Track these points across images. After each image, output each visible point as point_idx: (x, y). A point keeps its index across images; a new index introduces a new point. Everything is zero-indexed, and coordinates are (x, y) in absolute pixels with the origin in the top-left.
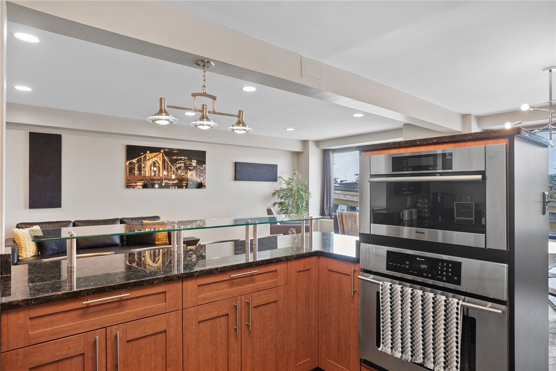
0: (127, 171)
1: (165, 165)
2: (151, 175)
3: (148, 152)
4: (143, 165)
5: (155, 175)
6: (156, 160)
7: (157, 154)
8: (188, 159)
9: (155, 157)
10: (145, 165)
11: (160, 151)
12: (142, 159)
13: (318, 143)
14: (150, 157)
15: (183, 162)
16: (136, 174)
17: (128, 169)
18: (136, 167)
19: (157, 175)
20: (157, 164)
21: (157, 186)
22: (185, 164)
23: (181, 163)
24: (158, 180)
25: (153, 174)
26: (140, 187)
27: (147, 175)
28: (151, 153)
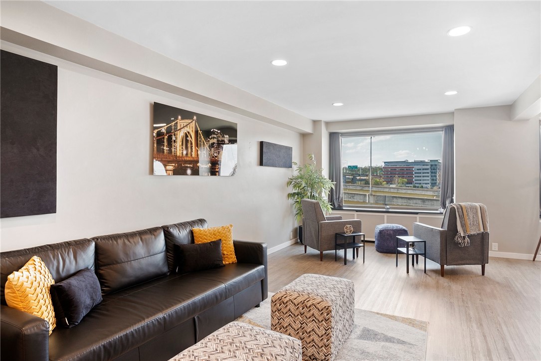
0: (153, 146)
1: (197, 139)
2: (182, 153)
3: (180, 117)
4: (174, 138)
5: (187, 154)
6: (189, 130)
7: (190, 121)
8: (220, 133)
9: (187, 126)
10: (176, 138)
11: (192, 118)
12: (173, 127)
13: (328, 124)
14: (182, 127)
15: (215, 136)
16: (165, 151)
17: (155, 142)
18: (165, 141)
19: (189, 155)
20: (189, 137)
21: (189, 172)
22: (218, 141)
23: (214, 138)
24: (190, 162)
25: (185, 152)
26: (171, 173)
27: (178, 154)
28: (182, 119)
